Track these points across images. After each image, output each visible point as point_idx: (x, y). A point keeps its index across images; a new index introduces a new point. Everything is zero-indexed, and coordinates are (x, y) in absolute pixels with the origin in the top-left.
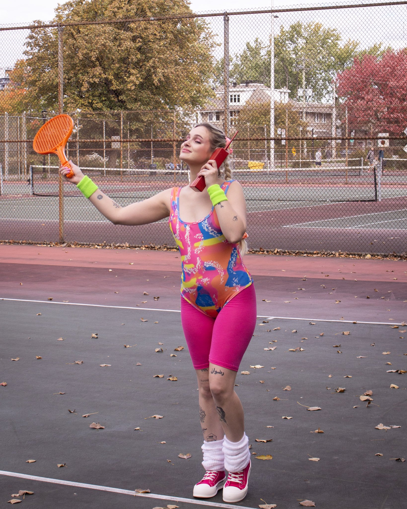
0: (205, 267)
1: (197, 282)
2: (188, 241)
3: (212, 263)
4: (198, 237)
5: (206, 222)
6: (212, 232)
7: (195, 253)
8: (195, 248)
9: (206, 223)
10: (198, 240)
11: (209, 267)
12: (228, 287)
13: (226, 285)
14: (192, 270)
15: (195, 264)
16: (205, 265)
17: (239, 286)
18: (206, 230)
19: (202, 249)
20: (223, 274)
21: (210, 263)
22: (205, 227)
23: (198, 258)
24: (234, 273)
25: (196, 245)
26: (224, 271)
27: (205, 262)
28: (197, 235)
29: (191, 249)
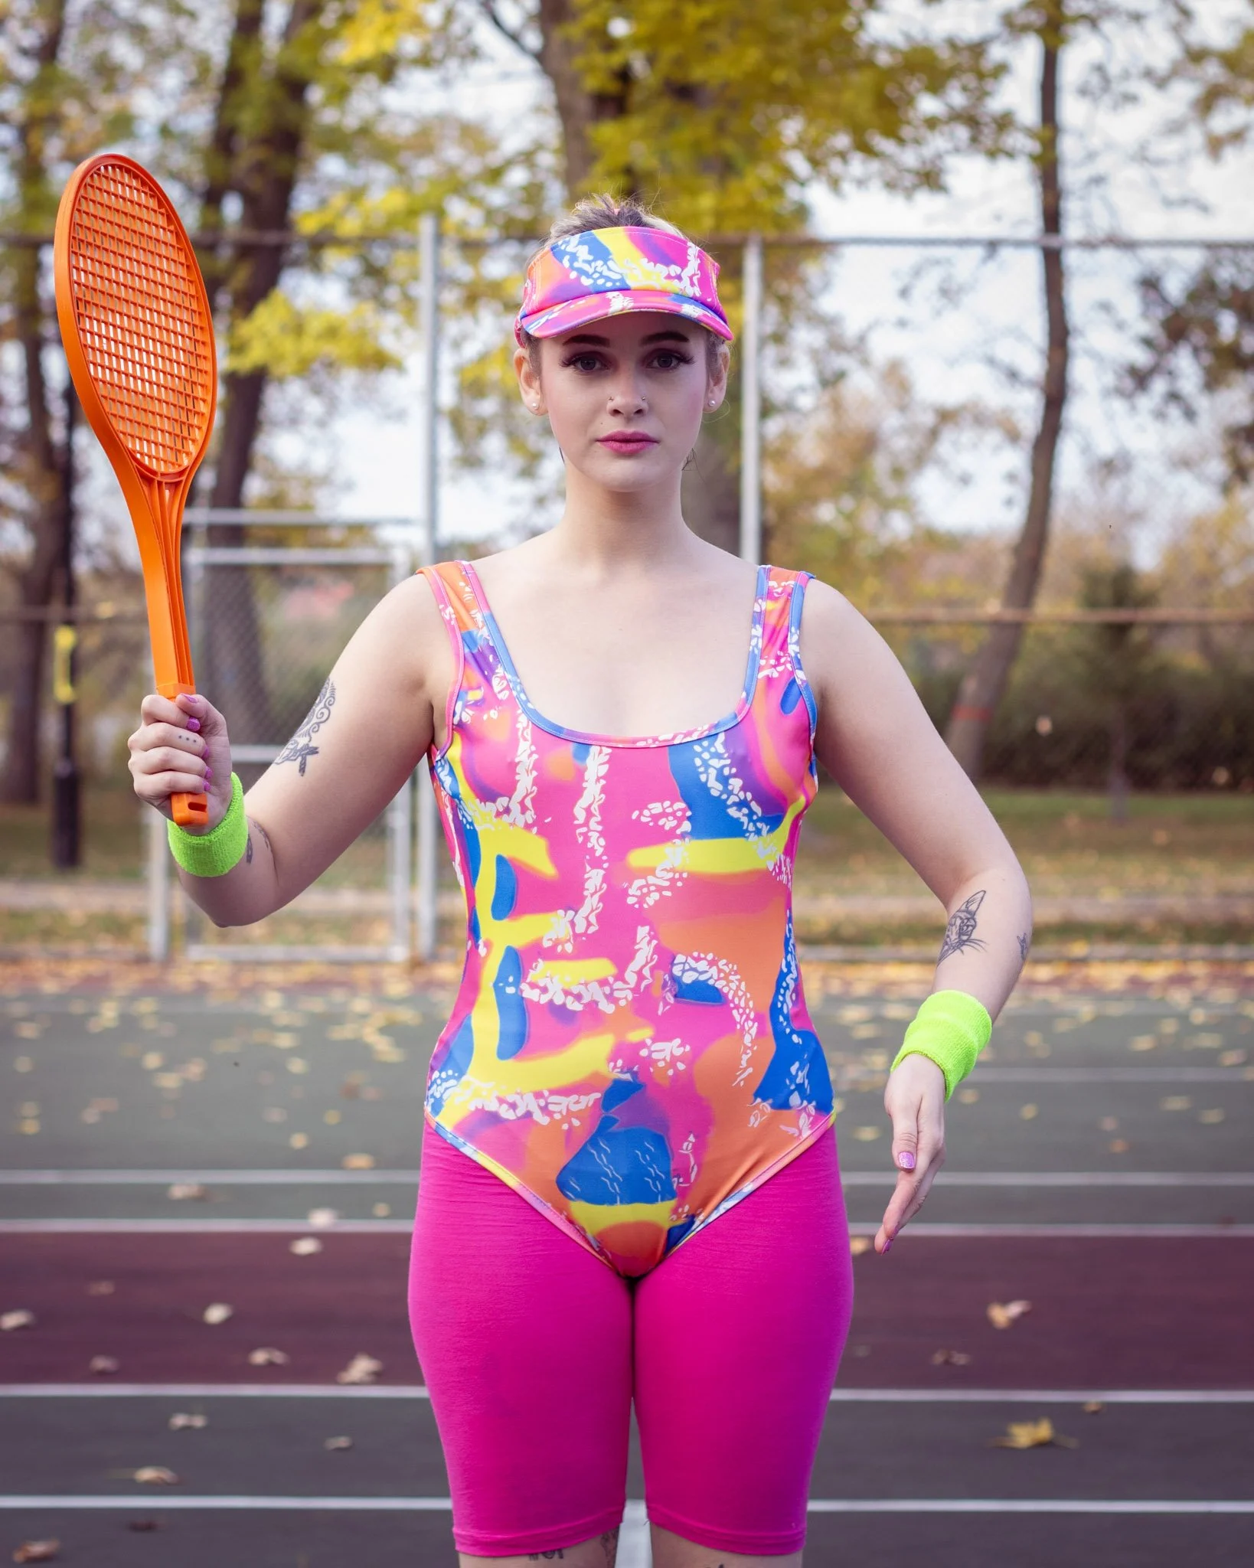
0: (675, 979)
1: (613, 1058)
2: (594, 836)
3: (712, 963)
4: (656, 818)
5: (719, 746)
6: (742, 804)
7: (631, 901)
8: (633, 875)
9: (719, 756)
10: (657, 836)
11: (696, 982)
12: (766, 1107)
13: (757, 1095)
14: (597, 993)
15: (622, 960)
16: (677, 971)
17: (811, 1108)
18: (716, 787)
19: (672, 886)
20: (754, 1031)
21: (702, 965)
22: (713, 773)
23: (643, 932)
24: (795, 1038)
25: (638, 858)
26: (759, 1018)
27: (680, 958)
28: (656, 808)
29: (605, 879)
